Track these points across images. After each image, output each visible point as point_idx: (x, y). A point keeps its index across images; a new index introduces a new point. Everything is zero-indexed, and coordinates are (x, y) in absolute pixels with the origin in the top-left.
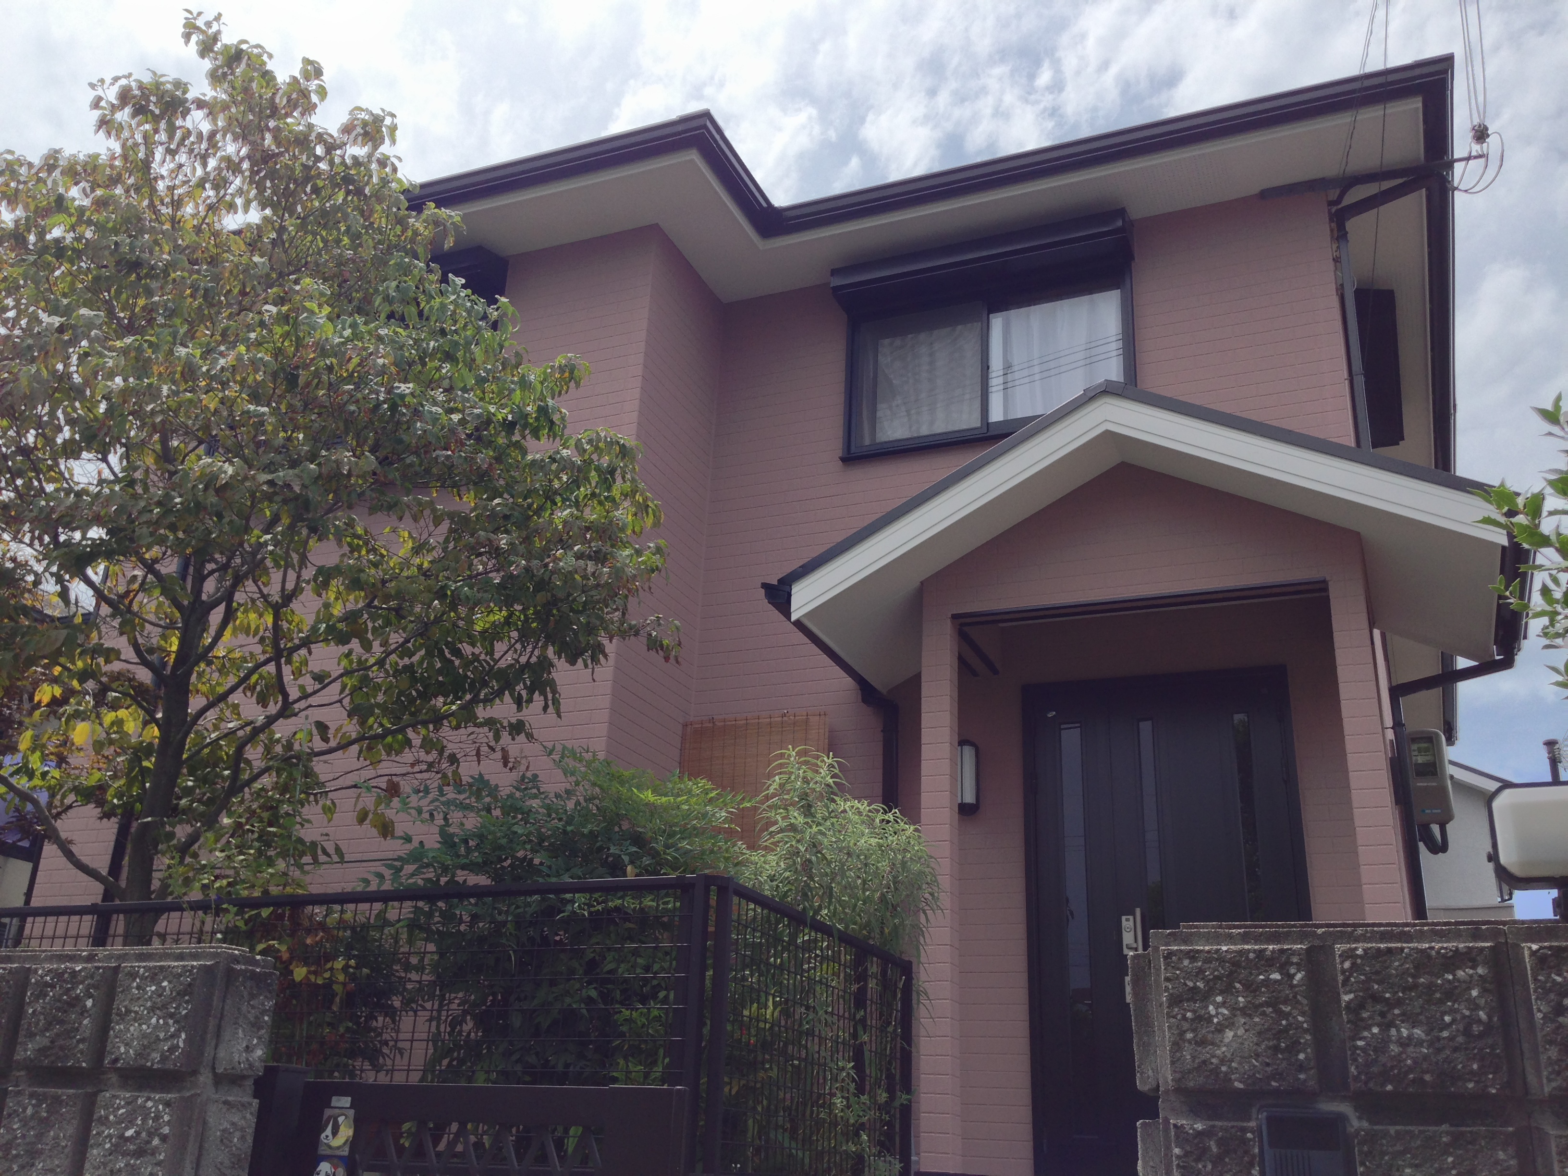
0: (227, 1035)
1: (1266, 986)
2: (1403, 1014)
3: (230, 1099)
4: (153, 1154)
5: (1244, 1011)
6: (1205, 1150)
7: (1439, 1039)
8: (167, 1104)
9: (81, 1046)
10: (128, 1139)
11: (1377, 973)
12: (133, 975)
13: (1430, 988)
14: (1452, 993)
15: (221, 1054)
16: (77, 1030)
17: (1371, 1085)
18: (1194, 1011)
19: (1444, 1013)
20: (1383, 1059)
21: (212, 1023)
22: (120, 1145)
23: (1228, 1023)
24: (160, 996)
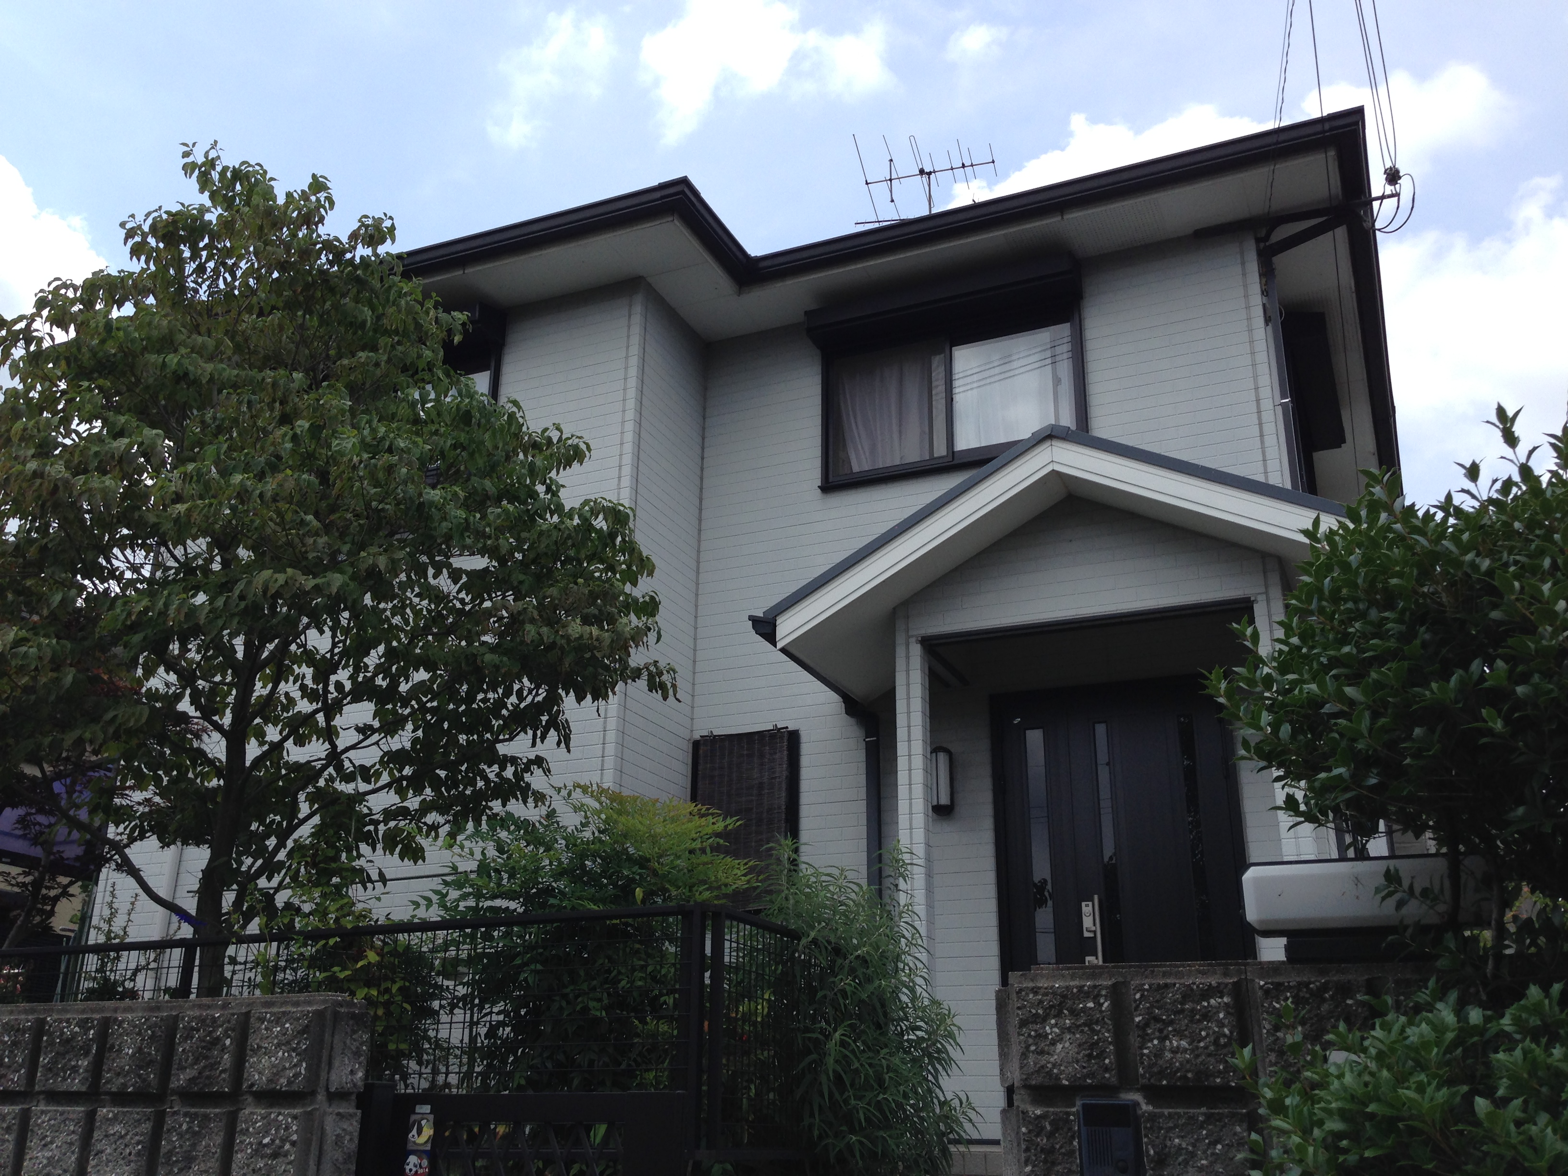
0: (336, 1063)
1: (1084, 1012)
2: (1175, 1030)
3: (341, 1111)
4: (286, 1156)
5: (1069, 1030)
6: (1043, 1128)
7: (1197, 1048)
8: (295, 1117)
9: (223, 1075)
10: (266, 1145)
11: (1157, 1001)
12: (262, 1020)
13: (1193, 1011)
14: (1206, 1016)
15: (333, 1077)
16: (219, 1063)
17: (1152, 1081)
18: (1036, 1031)
19: (1201, 1030)
20: (1161, 1062)
21: (325, 1054)
22: (259, 1150)
23: (1059, 1039)
24: (284, 1034)
